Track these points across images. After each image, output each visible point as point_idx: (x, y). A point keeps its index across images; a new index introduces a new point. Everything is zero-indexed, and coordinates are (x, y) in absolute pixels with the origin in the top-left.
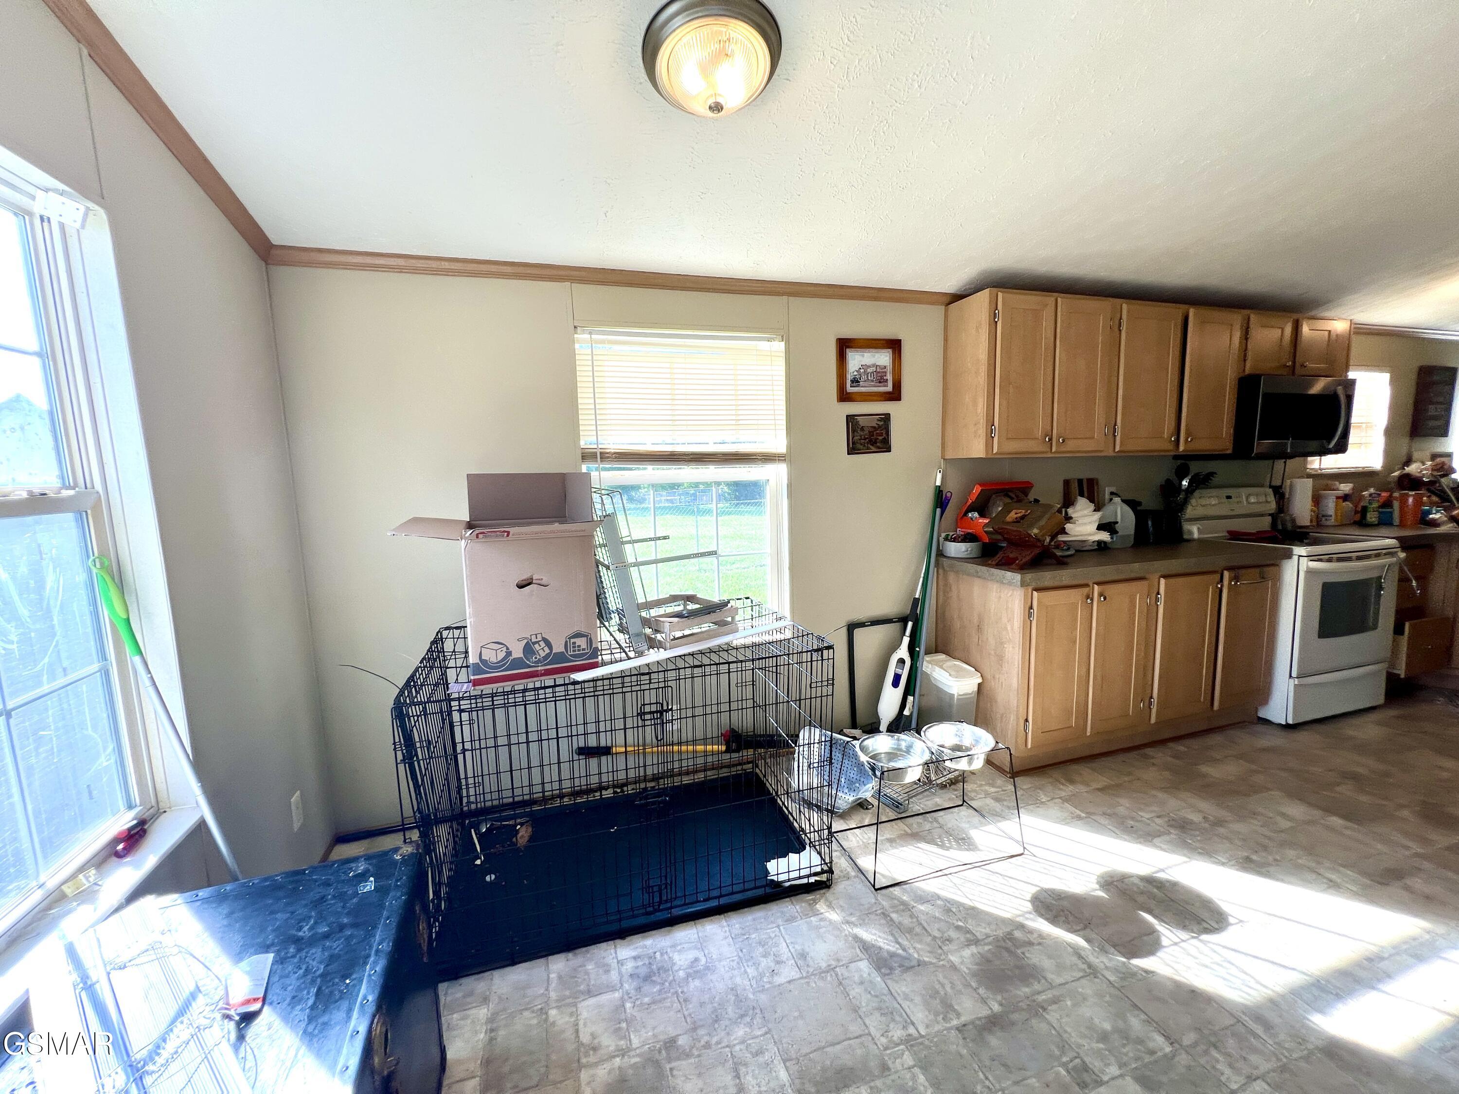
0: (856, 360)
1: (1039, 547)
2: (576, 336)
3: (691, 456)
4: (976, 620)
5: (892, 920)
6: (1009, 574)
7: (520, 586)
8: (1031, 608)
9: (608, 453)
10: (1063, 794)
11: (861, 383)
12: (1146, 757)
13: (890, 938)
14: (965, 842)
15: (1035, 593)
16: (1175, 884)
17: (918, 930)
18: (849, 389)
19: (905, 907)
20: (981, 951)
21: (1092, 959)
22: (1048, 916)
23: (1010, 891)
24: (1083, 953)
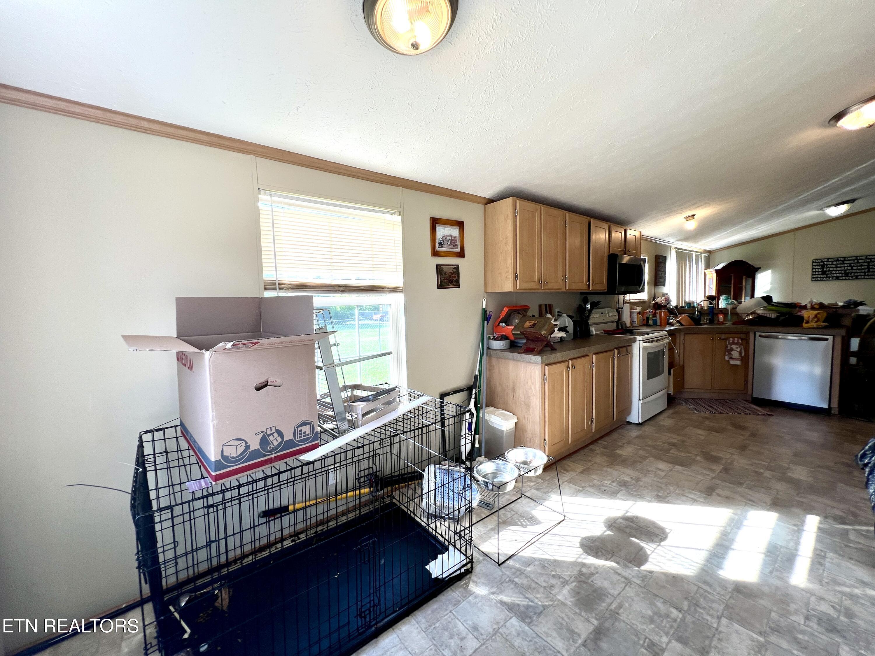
0: (442, 231)
1: (545, 341)
2: (259, 196)
3: (344, 288)
4: (511, 386)
5: (517, 583)
6: (534, 357)
7: (258, 389)
8: (545, 375)
9: (284, 284)
10: (566, 479)
11: (444, 246)
12: (592, 450)
13: (521, 596)
14: (533, 520)
15: (546, 367)
16: (637, 518)
17: (533, 585)
18: (438, 249)
19: (520, 572)
20: (571, 587)
21: (624, 574)
22: (593, 554)
23: (568, 544)
24: (618, 571)
